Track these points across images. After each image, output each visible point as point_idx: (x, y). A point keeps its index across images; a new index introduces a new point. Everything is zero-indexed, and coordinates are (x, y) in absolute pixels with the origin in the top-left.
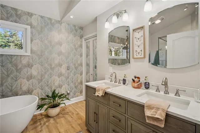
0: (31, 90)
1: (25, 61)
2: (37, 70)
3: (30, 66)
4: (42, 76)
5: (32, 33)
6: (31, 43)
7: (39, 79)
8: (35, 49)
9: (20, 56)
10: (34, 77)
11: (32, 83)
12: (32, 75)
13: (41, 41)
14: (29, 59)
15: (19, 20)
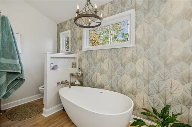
0: (135, 91)
1: (129, 54)
2: (142, 66)
3: (134, 60)
4: (149, 75)
5: (136, 17)
6: (135, 30)
7: (144, 79)
8: (140, 36)
9: (124, 49)
10: (139, 75)
11: (135, 81)
12: (137, 72)
13: (148, 24)
14: (133, 51)
15: (124, 8)
